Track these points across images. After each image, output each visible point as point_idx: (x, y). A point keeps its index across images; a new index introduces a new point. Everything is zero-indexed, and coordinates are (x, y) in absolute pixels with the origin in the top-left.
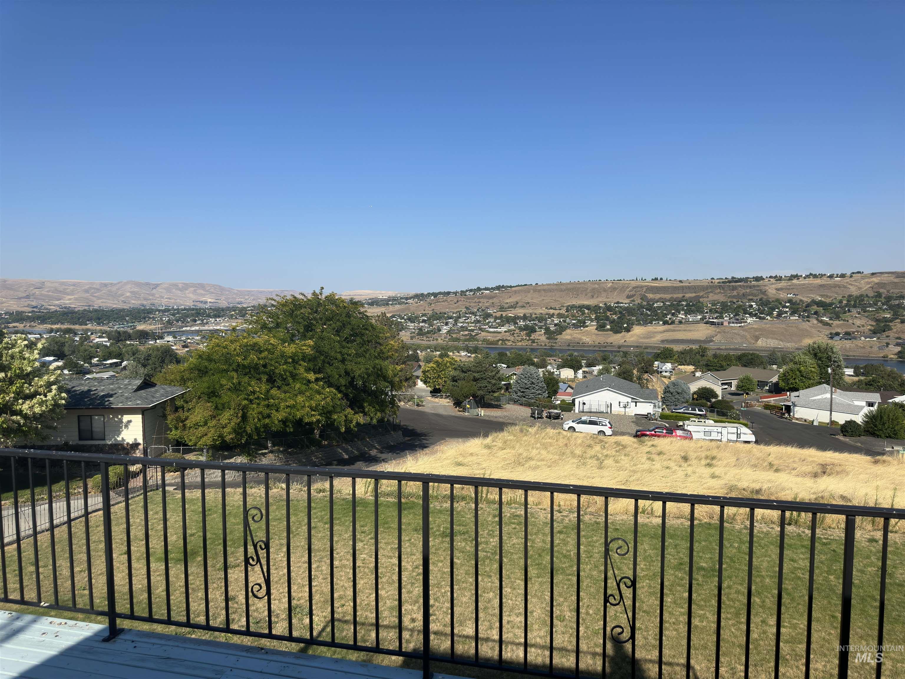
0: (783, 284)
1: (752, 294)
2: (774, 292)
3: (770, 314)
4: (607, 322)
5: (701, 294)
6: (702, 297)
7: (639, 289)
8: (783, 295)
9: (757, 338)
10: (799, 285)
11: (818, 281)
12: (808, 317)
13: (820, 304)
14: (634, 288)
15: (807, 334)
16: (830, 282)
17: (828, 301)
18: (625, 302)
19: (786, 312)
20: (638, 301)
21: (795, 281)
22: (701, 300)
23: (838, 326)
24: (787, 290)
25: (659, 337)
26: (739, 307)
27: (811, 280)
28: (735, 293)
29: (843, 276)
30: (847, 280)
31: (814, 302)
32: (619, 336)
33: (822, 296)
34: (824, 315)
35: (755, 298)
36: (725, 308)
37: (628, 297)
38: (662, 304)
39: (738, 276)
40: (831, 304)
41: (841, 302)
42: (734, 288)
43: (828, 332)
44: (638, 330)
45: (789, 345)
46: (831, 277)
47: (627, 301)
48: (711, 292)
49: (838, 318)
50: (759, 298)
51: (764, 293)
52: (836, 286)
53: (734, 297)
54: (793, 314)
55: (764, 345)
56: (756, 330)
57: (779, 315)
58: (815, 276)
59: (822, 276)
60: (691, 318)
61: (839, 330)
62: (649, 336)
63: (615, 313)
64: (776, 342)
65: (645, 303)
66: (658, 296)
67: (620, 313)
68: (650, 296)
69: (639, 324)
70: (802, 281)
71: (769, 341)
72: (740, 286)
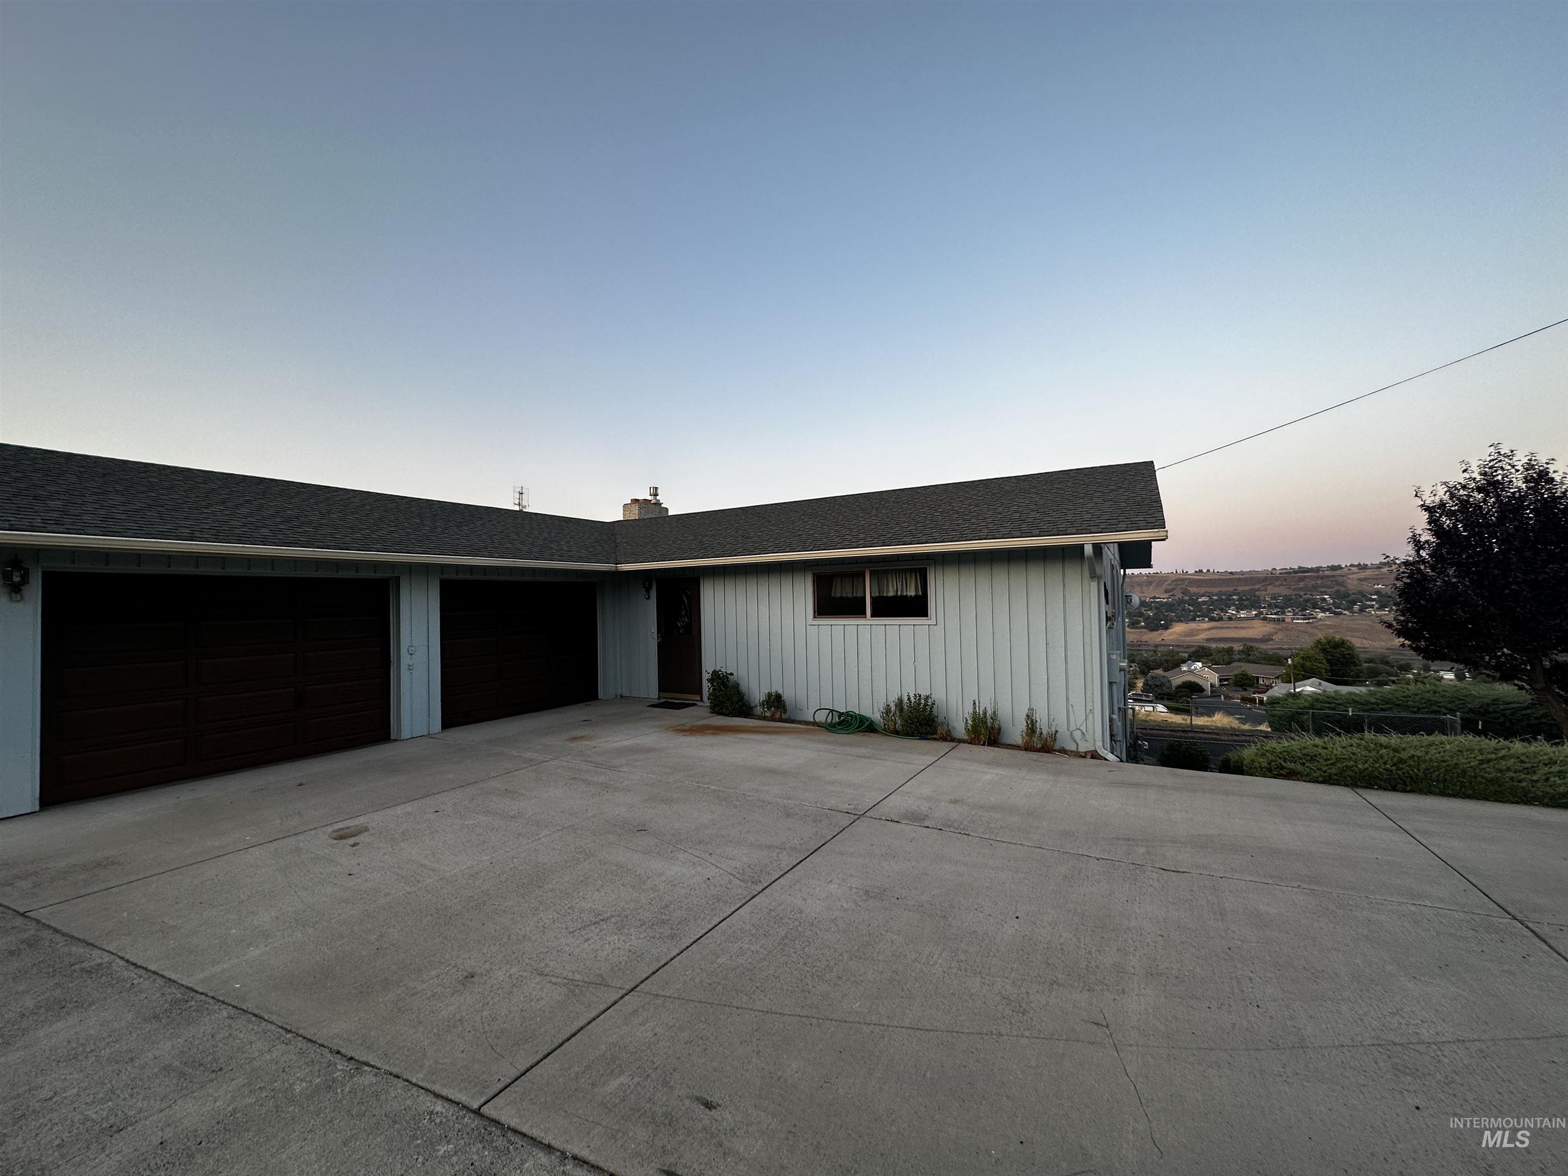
0: (1368, 573)
1: (1326, 586)
2: (1356, 583)
3: (1350, 608)
4: (1141, 619)
5: (1257, 587)
6: (1258, 590)
7: (1180, 583)
14: (1173, 581)
18: (1164, 598)
19: (1372, 606)
20: (1179, 595)
24: (1374, 580)
25: (1203, 636)
32: (1155, 634)
36: (1288, 602)
37: (1167, 591)
38: (1207, 599)
44: (1179, 629)
47: (1166, 595)
48: (1270, 584)
50: (1334, 590)
51: (1342, 584)
53: (1301, 589)
54: (1381, 608)
57: (1362, 610)
60: (1243, 614)
62: (1192, 633)
63: (1151, 609)
65: (1187, 598)
66: (1203, 590)
67: (1156, 608)
68: (1193, 590)
69: (1180, 621)
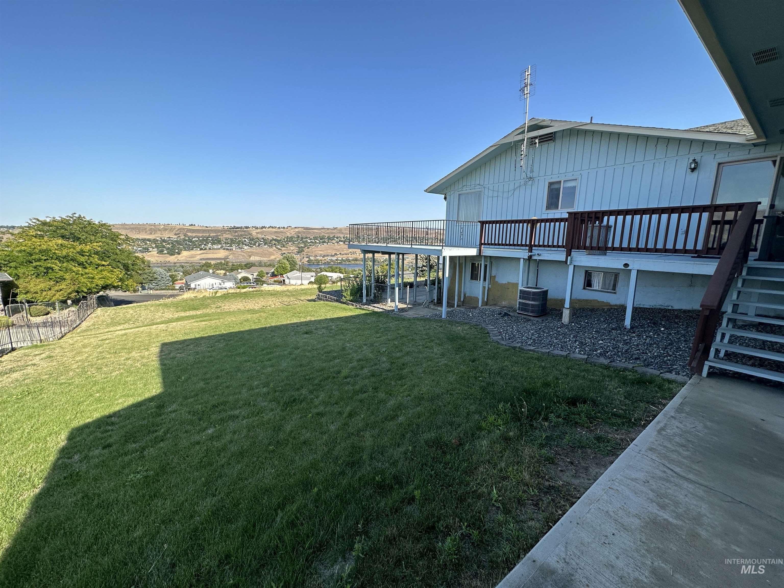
0: (259, 230)
1: (246, 235)
2: (256, 234)
3: (255, 245)
4: (165, 249)
5: (219, 234)
6: (220, 236)
7: (182, 230)
8: (259, 236)
9: (250, 256)
10: (266, 231)
11: (274, 230)
12: (272, 246)
13: (275, 240)
14: (179, 229)
15: (271, 254)
16: (279, 230)
17: (279, 239)
18: (174, 238)
19: (262, 244)
20: (182, 237)
21: (264, 229)
22: (219, 237)
23: (284, 250)
24: (261, 233)
25: (198, 257)
26: (240, 241)
27: (271, 229)
28: (237, 234)
29: (284, 228)
30: (286, 230)
31: (273, 239)
32: (173, 257)
33: (276, 236)
34: (278, 245)
35: (247, 237)
37: (175, 234)
39: (237, 226)
40: (280, 240)
41: (284, 239)
42: (236, 232)
43: (280, 253)
44: (185, 253)
45: (265, 259)
46: (279, 228)
47: (176, 237)
48: (224, 233)
49: (284, 246)
50: (248, 237)
51: (251, 234)
52: (281, 232)
53: (236, 236)
54: (265, 245)
55: (254, 259)
56: (249, 252)
57: (259, 245)
58: (272, 227)
59: (276, 227)
60: (215, 247)
61: (285, 252)
62: (192, 257)
63: (169, 244)
64: (259, 258)
65: (187, 238)
66: (194, 235)
67: (172, 243)
68: (189, 234)
69: (186, 250)
70: (267, 230)
71: (256, 257)
72: (239, 231)
